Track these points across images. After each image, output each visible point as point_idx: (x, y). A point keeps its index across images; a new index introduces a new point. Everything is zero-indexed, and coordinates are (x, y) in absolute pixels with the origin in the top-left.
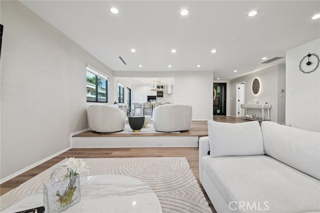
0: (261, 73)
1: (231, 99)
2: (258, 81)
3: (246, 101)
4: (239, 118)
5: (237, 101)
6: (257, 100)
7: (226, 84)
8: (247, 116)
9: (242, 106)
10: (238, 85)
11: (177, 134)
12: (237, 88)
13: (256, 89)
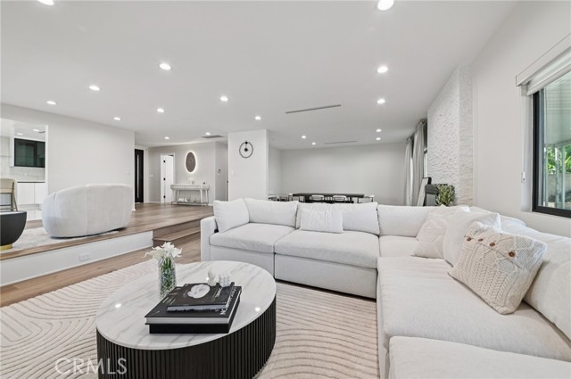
0: (198, 147)
1: (152, 176)
2: (193, 157)
3: (176, 180)
4: (165, 204)
5: (162, 179)
6: (192, 179)
7: (142, 151)
8: (181, 200)
9: (172, 187)
10: (163, 157)
11: (113, 235)
12: (162, 161)
13: (191, 166)
